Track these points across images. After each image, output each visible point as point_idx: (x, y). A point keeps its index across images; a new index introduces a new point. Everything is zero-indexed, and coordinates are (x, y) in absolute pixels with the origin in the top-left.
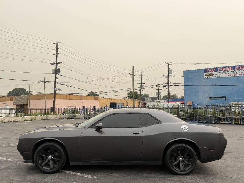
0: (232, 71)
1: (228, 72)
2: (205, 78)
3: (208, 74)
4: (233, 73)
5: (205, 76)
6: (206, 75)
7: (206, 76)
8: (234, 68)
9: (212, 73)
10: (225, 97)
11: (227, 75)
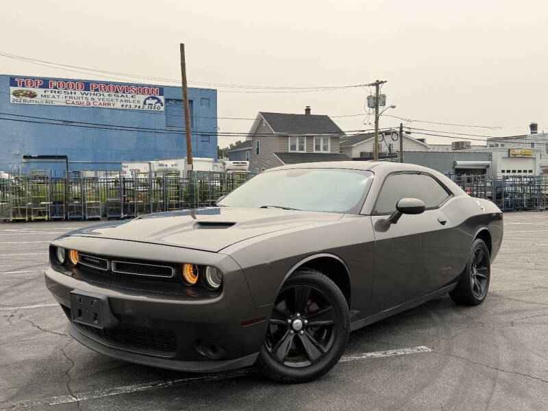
0: (83, 92)
1: (73, 95)
2: (11, 100)
3: (22, 91)
4: (84, 98)
5: (12, 97)
6: (16, 94)
7: (15, 98)
8: (87, 85)
9: (33, 90)
10: (65, 157)
11: (71, 102)
